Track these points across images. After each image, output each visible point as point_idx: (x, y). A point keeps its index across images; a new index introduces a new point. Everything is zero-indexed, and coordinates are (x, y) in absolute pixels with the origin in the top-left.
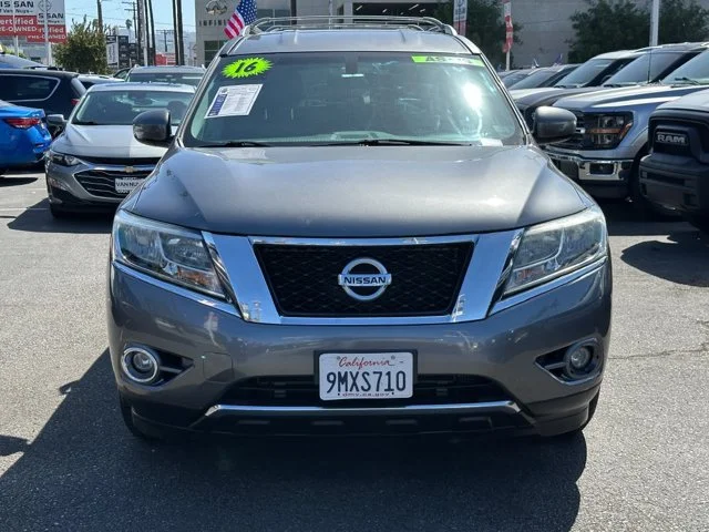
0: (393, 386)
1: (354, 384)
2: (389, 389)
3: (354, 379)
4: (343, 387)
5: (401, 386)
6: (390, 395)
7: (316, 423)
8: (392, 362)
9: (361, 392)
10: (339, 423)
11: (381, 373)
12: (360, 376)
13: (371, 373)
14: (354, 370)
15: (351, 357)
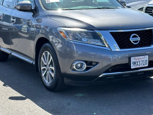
0: (145, 64)
1: (137, 64)
2: (144, 65)
3: (137, 63)
4: (135, 65)
5: (146, 64)
6: (144, 66)
7: (124, 76)
8: (144, 58)
9: (138, 66)
10: (129, 75)
11: (142, 61)
12: (138, 62)
13: (140, 61)
14: (137, 60)
15: (137, 57)
